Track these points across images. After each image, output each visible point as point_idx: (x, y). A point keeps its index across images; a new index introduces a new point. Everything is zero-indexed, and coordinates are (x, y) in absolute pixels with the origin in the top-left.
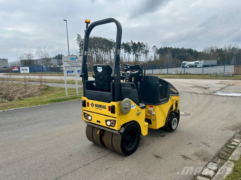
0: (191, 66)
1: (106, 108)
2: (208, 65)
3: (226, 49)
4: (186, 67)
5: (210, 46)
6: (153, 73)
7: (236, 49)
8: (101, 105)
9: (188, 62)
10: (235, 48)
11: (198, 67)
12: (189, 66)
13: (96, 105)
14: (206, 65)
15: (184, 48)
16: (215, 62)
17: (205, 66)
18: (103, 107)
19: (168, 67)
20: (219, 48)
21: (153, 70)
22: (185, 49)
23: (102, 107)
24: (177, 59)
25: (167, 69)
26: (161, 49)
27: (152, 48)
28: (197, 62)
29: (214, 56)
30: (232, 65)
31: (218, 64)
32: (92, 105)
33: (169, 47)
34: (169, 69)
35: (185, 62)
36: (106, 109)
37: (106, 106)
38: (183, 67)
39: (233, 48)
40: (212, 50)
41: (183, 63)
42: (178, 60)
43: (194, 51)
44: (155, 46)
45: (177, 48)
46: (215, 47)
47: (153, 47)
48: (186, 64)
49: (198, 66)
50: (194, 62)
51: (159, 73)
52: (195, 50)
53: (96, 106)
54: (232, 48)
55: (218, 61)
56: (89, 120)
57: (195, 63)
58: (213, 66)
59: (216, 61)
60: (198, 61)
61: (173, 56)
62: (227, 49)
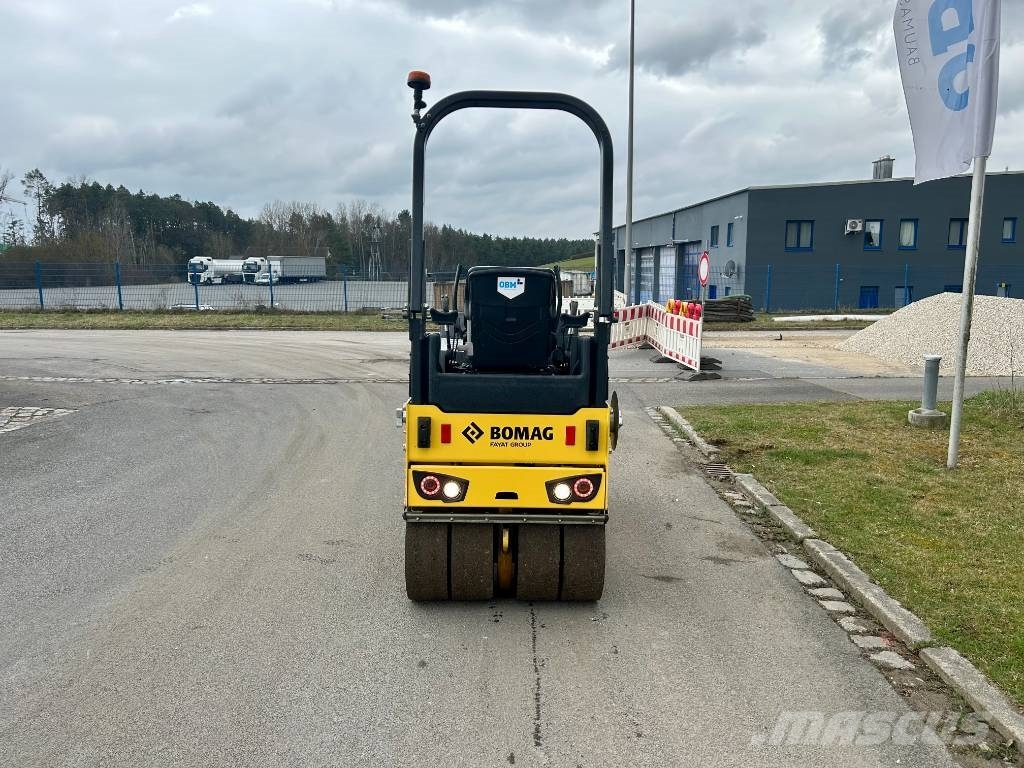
0: (230, 280)
1: (551, 435)
2: (296, 275)
3: (343, 219)
4: (209, 283)
5: (287, 201)
6: (121, 305)
7: (379, 224)
8: (526, 429)
9: (215, 261)
10: (376, 216)
11: (258, 284)
12: (223, 277)
13: (495, 433)
14: (288, 275)
15: (184, 199)
16: (316, 265)
17: (285, 281)
18: (534, 435)
19: (118, 280)
20: (320, 214)
21: (44, 291)
22: (187, 204)
23: (530, 434)
24: (156, 246)
25: (115, 289)
26: (67, 191)
27: (23, 182)
28: (251, 260)
29: (313, 241)
30: (376, 280)
31: (331, 276)
32: (473, 433)
33: (109, 186)
34: (124, 290)
35: (204, 259)
36: (551, 437)
37: (551, 428)
38: (196, 281)
39: (368, 218)
40: (296, 219)
41: (194, 265)
42: (161, 248)
43: (225, 214)
44: (37, 171)
45: (148, 193)
46: (307, 206)
47: (30, 176)
48: (206, 267)
49: (259, 277)
50: (241, 262)
51: (153, 308)
52: (230, 212)
53: (493, 433)
54: (363, 218)
55: (327, 261)
56: (446, 499)
57: (245, 267)
58: (312, 280)
59: (321, 262)
60: (258, 260)
61: (139, 230)
62: (349, 218)
